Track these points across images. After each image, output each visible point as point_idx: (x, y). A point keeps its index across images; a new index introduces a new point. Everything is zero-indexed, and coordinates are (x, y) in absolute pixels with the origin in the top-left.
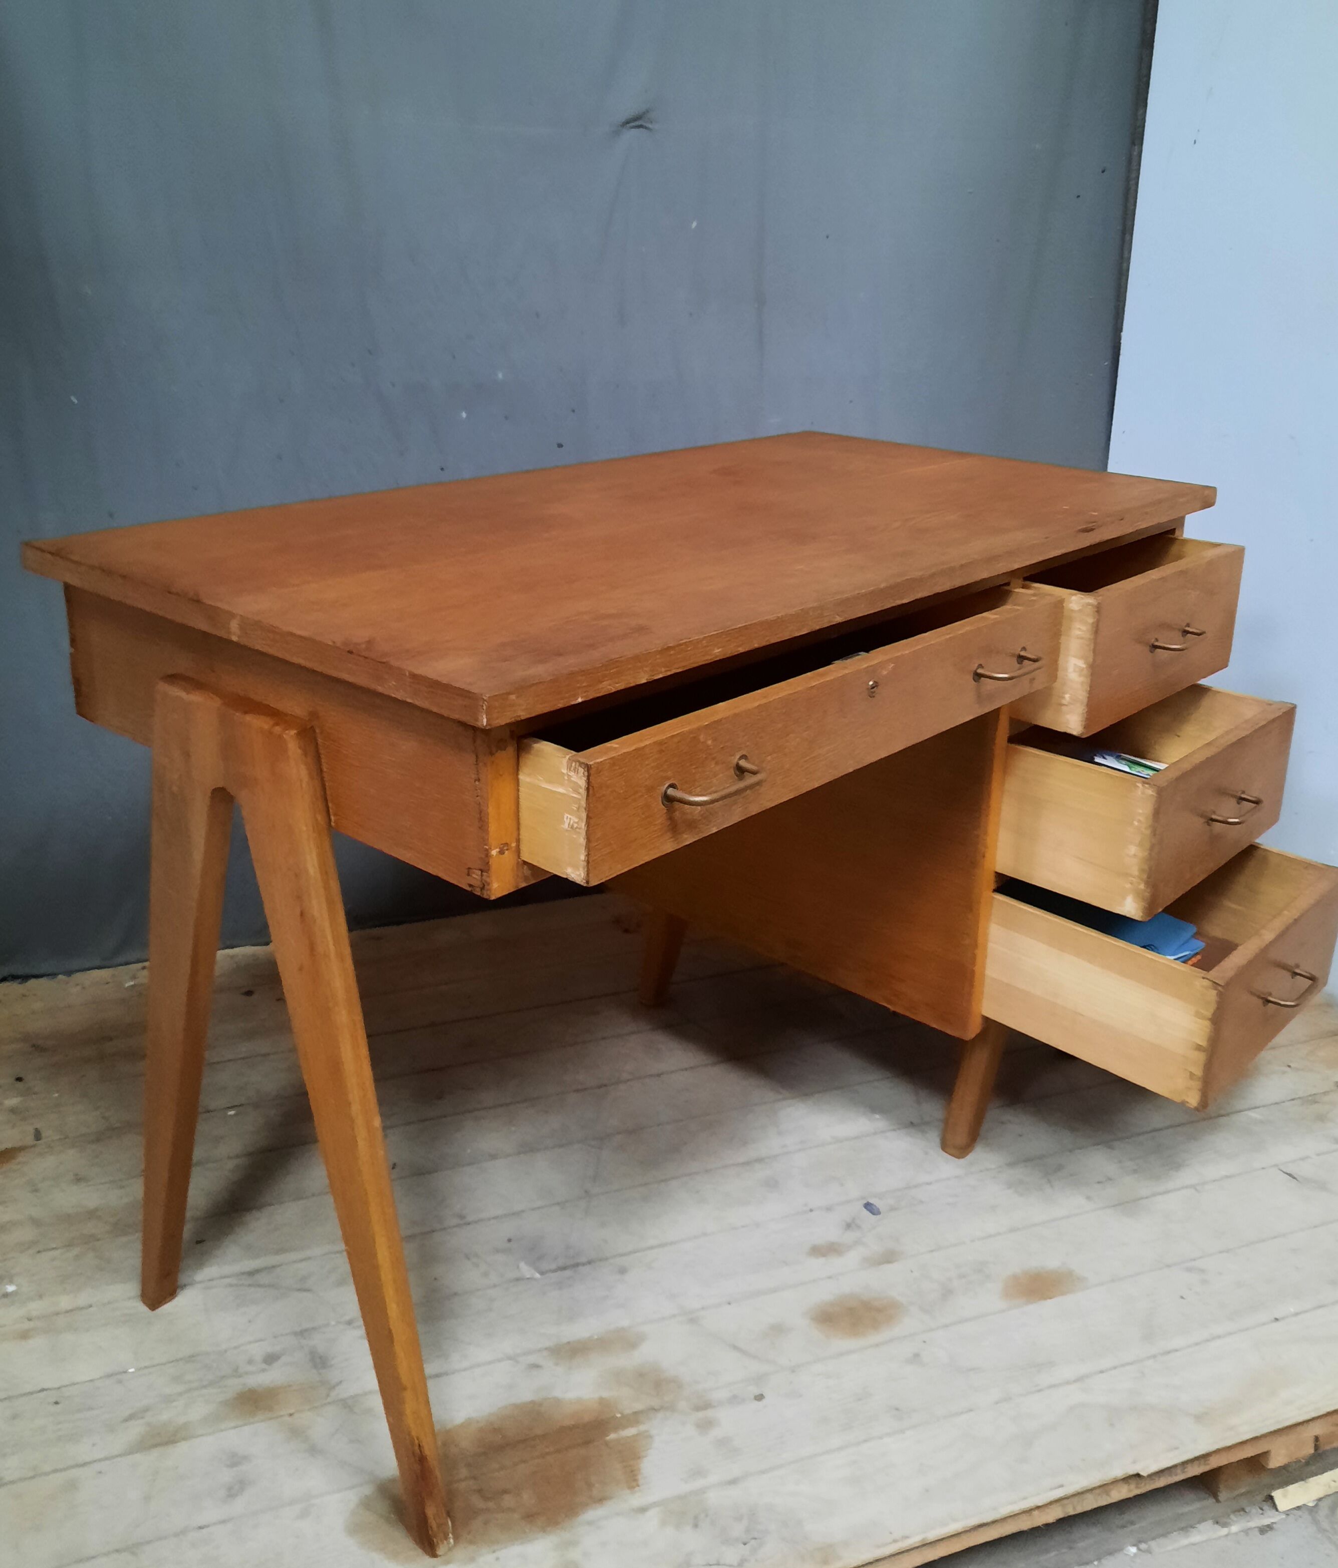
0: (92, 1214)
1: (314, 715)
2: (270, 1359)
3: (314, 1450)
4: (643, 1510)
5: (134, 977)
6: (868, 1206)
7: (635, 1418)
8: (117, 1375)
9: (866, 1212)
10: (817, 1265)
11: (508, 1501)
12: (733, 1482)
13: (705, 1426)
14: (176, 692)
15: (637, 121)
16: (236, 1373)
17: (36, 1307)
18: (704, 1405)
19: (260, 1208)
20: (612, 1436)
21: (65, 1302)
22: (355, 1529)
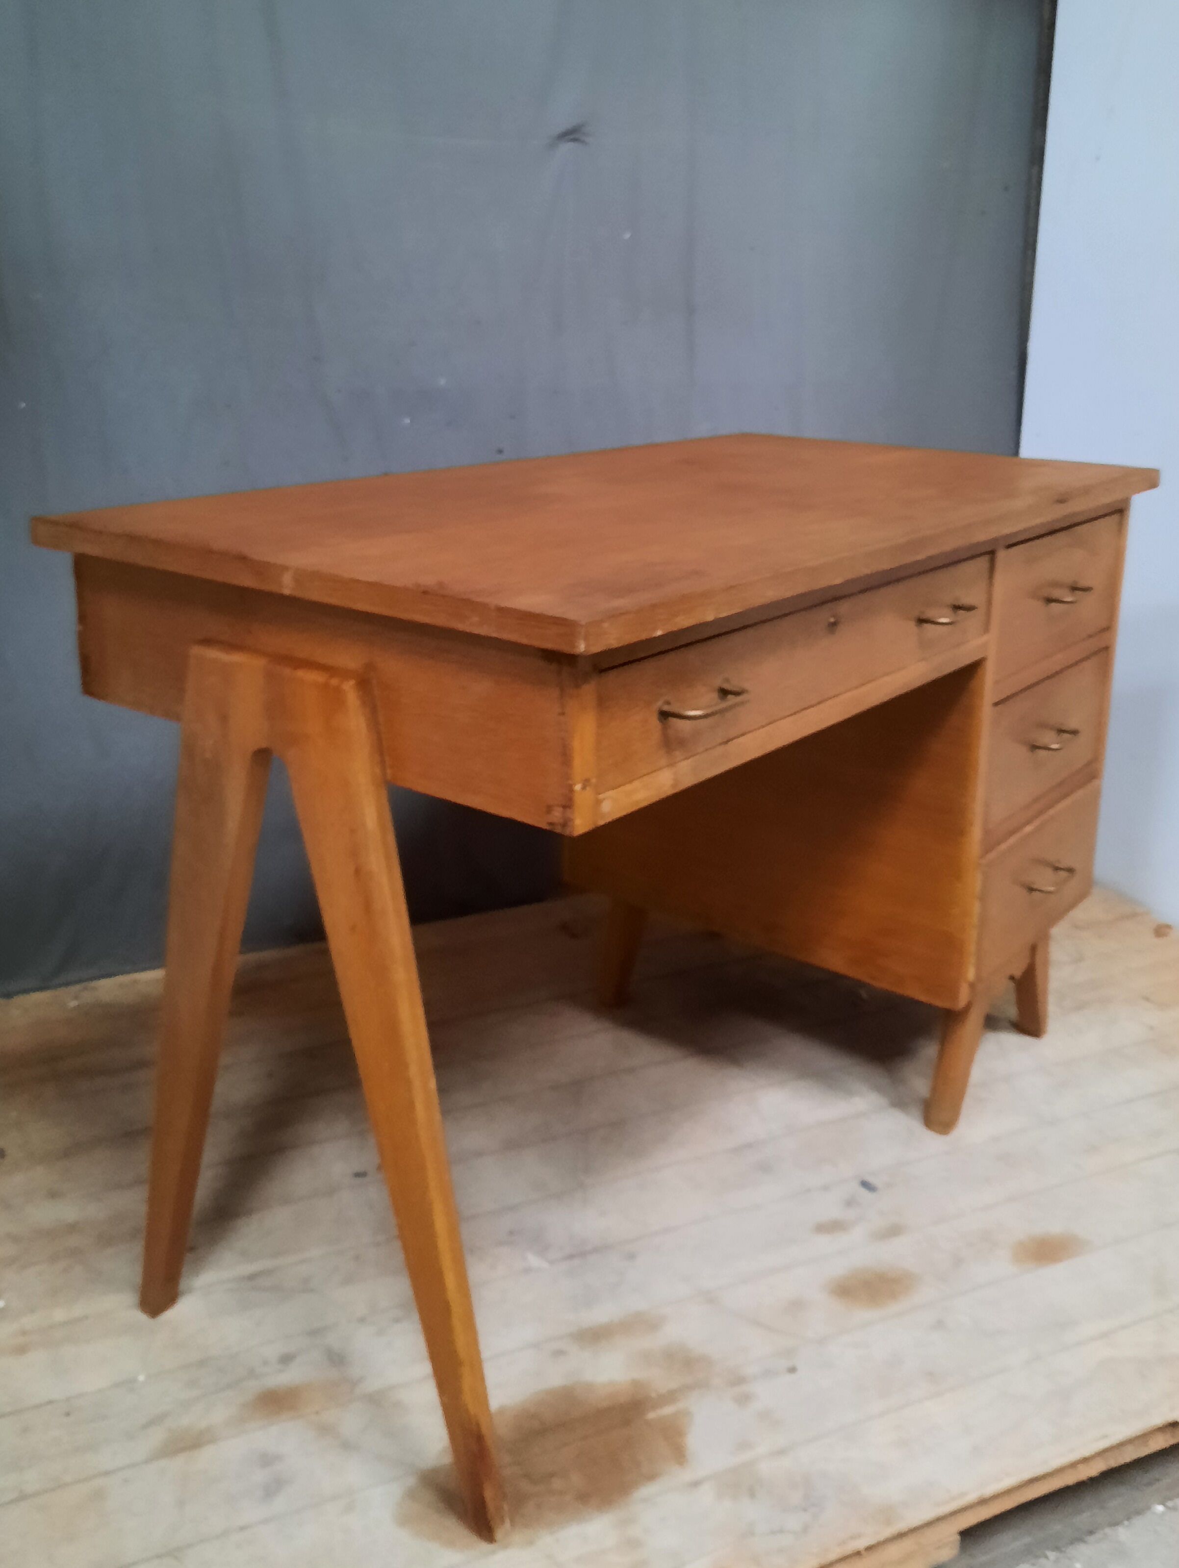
0: (72, 1228)
1: (370, 667)
2: (286, 1359)
3: (347, 1446)
4: (695, 1484)
5: (76, 998)
6: (865, 1185)
7: (670, 1397)
8: (129, 1384)
9: (863, 1192)
10: (824, 1243)
11: (557, 1484)
12: (781, 1452)
13: (744, 1400)
14: (213, 654)
15: (572, 134)
16: (252, 1374)
17: (29, 1321)
18: (738, 1380)
19: (249, 1212)
20: (651, 1415)
21: (59, 1315)
22: (404, 1520)
